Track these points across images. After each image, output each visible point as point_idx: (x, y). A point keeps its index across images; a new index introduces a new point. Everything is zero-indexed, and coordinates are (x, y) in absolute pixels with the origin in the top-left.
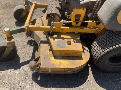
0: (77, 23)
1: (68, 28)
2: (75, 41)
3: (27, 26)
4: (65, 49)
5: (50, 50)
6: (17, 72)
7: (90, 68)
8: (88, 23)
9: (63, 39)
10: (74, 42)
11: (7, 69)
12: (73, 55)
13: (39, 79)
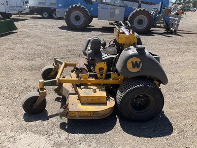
0: (101, 75)
3: (58, 79)
4: (91, 95)
5: (78, 99)
6: (45, 122)
7: (118, 119)
8: (111, 74)
9: (90, 88)
10: (100, 91)
11: (35, 120)
12: (98, 102)
13: (66, 128)
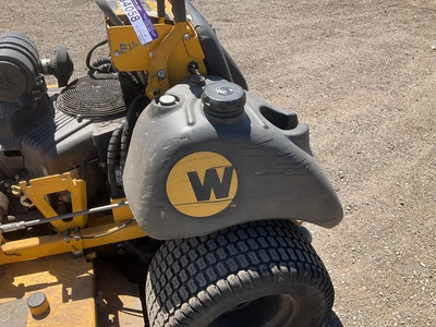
1: (34, 241)
2: (70, 291)
10: (66, 298)
